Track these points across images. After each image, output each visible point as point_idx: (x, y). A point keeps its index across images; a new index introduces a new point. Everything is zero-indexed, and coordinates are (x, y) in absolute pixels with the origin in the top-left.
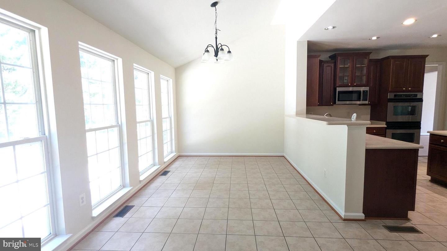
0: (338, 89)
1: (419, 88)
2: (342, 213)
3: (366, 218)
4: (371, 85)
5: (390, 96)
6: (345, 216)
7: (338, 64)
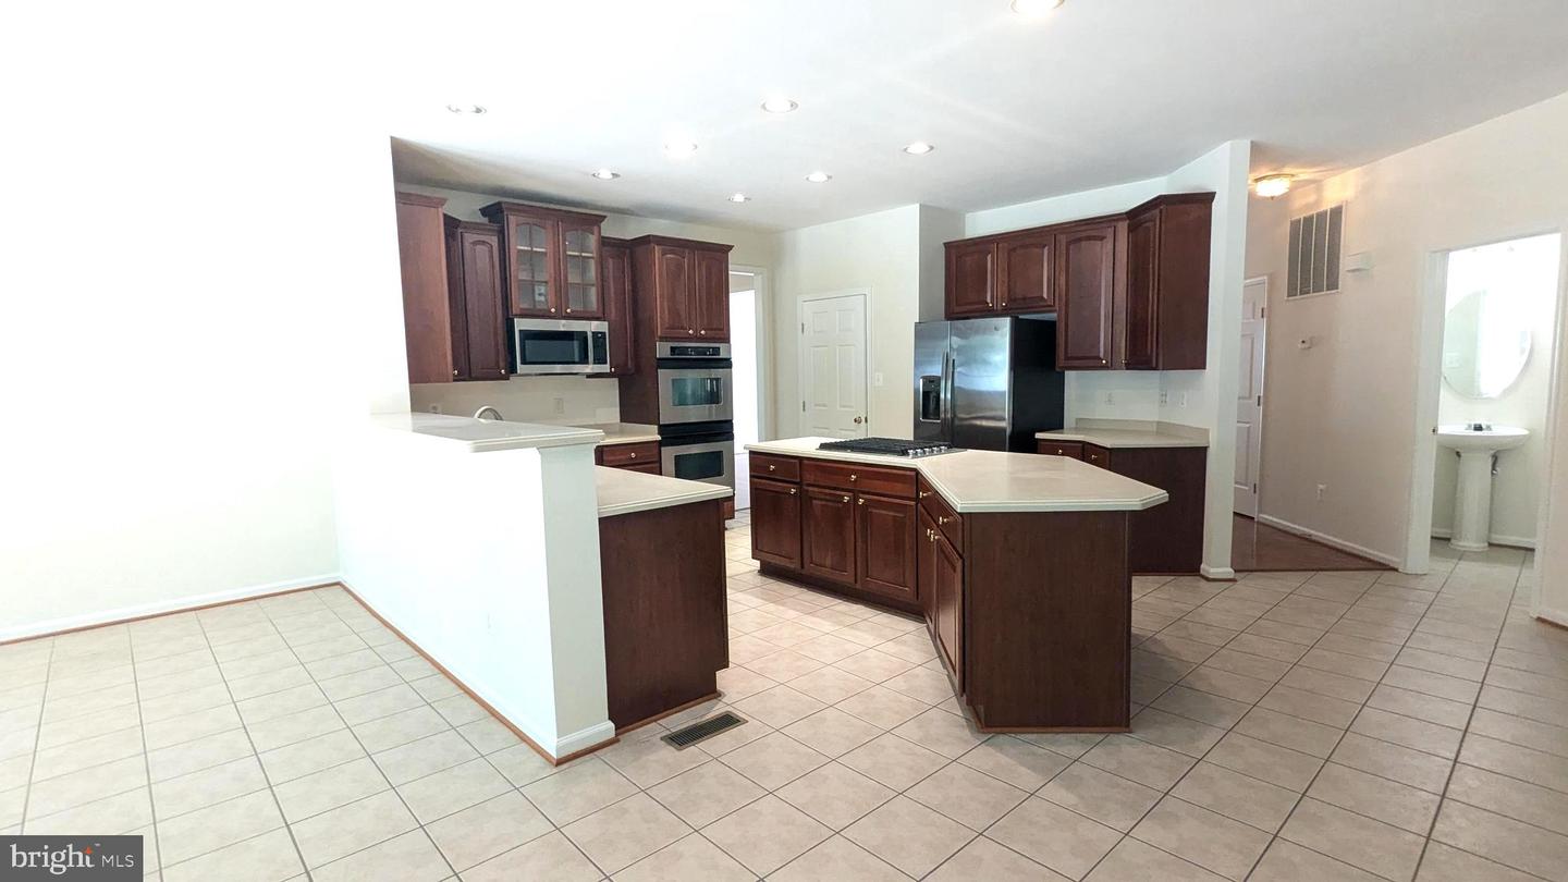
0: (521, 325)
1: (720, 331)
2: (552, 744)
3: (619, 731)
4: (613, 315)
5: (663, 350)
6: (557, 751)
7: (512, 240)
